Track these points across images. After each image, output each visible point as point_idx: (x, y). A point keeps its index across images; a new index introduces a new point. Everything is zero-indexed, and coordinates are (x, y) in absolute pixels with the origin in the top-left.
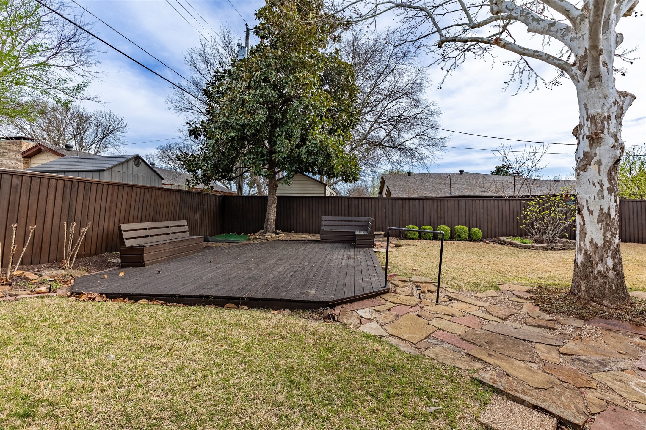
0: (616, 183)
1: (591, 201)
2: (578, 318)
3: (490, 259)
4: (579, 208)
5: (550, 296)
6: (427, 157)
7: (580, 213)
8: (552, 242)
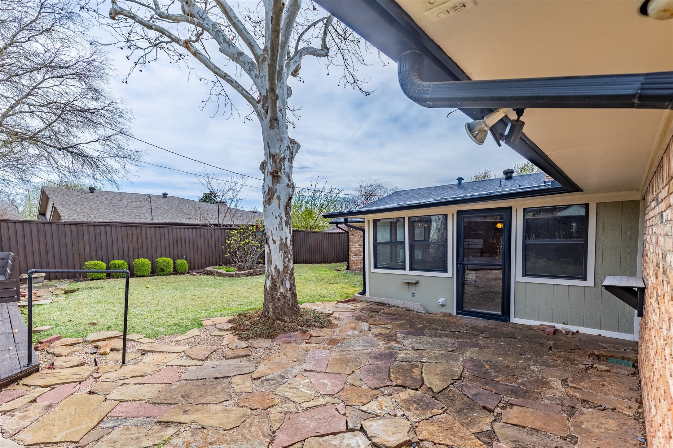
0: (290, 217)
1: (274, 232)
2: (267, 338)
3: (196, 293)
4: (266, 238)
5: (247, 322)
6: (116, 171)
7: (267, 243)
8: (251, 269)
